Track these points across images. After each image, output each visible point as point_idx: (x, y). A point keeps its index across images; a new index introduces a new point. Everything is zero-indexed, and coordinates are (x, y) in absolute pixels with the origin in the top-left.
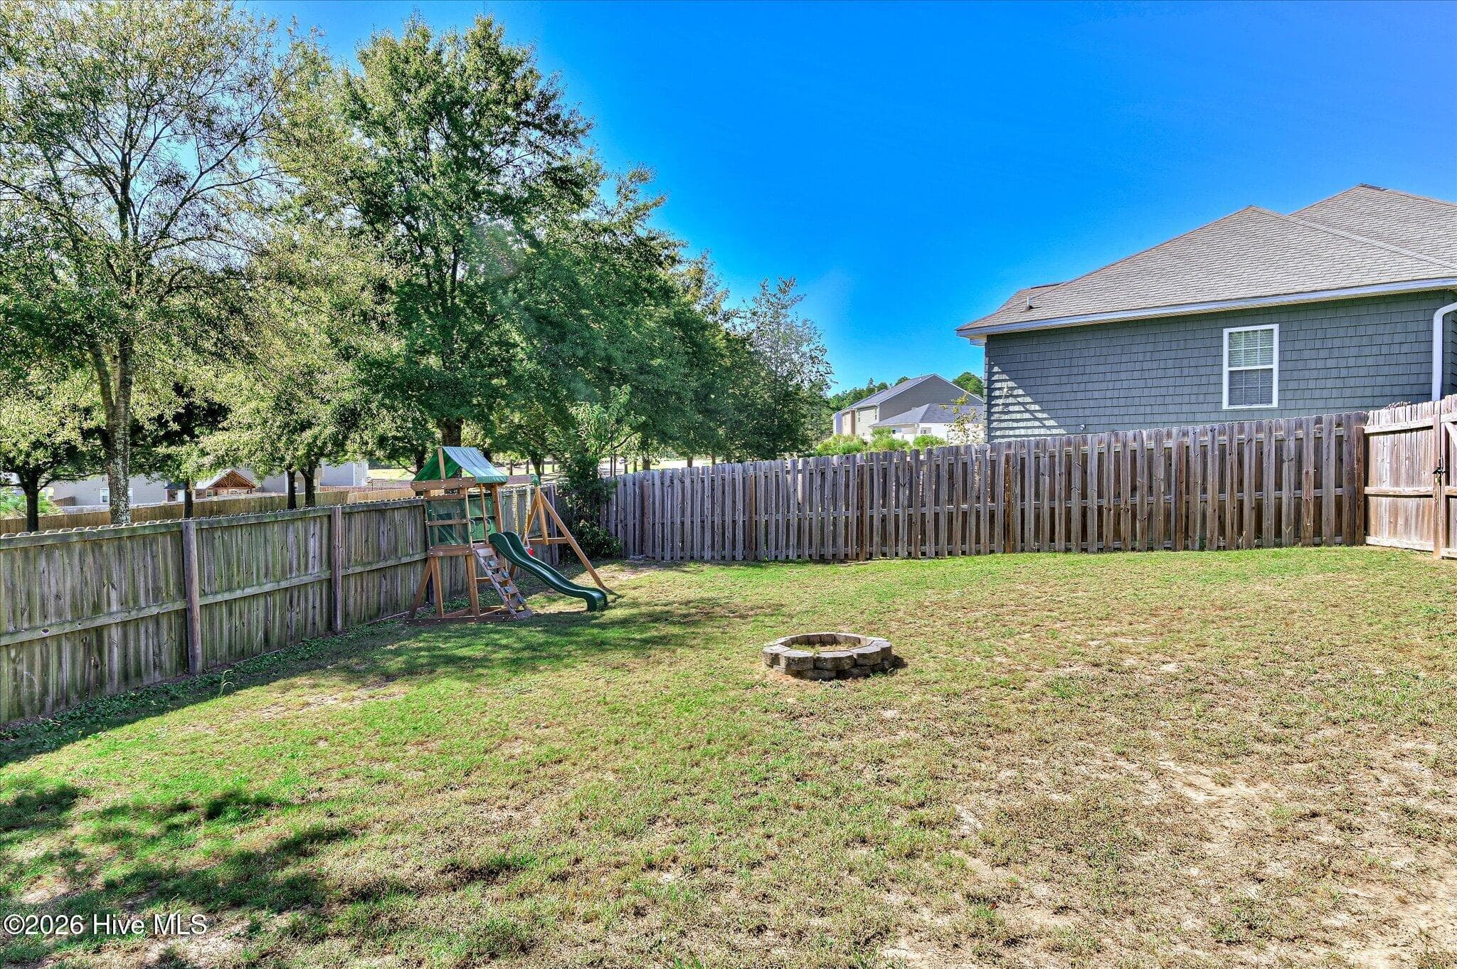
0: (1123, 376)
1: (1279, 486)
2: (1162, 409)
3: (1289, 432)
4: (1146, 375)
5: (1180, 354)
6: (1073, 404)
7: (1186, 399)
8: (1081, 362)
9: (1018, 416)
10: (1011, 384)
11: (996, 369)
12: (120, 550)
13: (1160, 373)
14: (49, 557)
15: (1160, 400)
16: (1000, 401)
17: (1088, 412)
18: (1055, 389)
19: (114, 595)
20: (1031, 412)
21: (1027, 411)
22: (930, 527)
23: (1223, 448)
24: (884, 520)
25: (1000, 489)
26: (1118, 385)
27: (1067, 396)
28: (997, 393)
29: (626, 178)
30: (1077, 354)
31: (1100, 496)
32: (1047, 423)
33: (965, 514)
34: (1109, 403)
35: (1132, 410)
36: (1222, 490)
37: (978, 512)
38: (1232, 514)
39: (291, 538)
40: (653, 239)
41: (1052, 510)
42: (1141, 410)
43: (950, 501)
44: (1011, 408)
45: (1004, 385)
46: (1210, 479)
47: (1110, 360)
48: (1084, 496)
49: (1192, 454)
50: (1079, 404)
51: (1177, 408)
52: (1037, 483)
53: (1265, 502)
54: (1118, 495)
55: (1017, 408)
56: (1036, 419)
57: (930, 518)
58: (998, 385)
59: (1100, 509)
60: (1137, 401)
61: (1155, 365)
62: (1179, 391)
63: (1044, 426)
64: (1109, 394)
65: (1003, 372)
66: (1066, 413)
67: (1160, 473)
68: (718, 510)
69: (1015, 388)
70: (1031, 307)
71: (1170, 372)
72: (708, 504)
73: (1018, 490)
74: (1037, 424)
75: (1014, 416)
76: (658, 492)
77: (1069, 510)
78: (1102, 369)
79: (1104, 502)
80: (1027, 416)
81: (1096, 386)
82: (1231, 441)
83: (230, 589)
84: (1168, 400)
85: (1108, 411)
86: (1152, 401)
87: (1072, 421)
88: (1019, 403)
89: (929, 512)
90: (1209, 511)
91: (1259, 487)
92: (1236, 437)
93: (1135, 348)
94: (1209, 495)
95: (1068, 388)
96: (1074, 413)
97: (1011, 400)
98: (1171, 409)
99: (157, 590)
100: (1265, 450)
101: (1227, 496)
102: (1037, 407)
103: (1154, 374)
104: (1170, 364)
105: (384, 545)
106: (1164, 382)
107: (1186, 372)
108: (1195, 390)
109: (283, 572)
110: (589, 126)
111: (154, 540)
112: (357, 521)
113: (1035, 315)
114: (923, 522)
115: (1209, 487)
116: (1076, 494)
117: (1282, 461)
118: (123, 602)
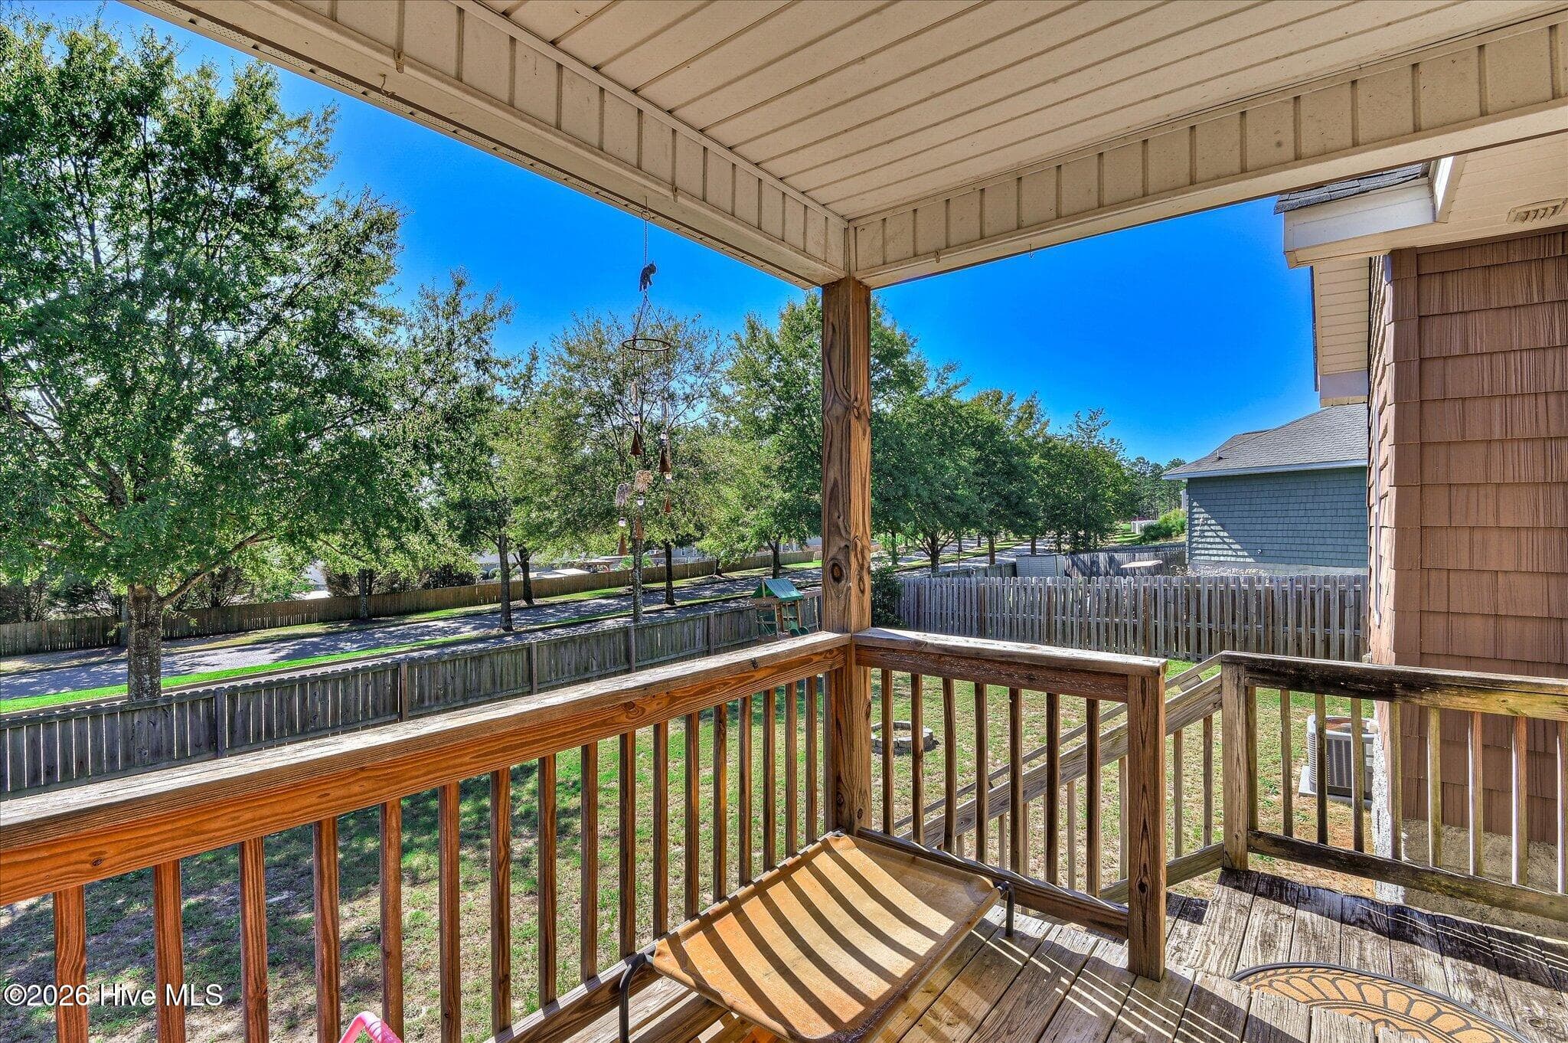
0: (1291, 513)
1: (1342, 625)
2: (1322, 541)
3: (1349, 586)
4: (1309, 513)
5: (1335, 499)
6: (1252, 533)
7: (1341, 534)
8: (1258, 501)
9: (1212, 540)
10: (1206, 516)
11: (1195, 504)
12: (598, 641)
13: (1319, 513)
14: (565, 647)
15: (1320, 534)
16: (1198, 528)
17: (1264, 540)
18: (1238, 521)
19: (594, 663)
20: (1221, 538)
21: (1218, 536)
22: (1094, 631)
23: (1299, 594)
24: (1064, 623)
25: (1140, 611)
26: (1287, 520)
27: (1248, 527)
28: (1196, 522)
29: (941, 371)
30: (1255, 495)
31: (1210, 621)
32: (1233, 547)
33: (1116, 625)
34: (1280, 534)
35: (1298, 541)
36: (1299, 625)
37: (1126, 625)
38: (1307, 644)
39: (686, 629)
40: (961, 407)
41: (1177, 628)
42: (1305, 541)
43: (1107, 615)
44: (1206, 534)
45: (1202, 516)
46: (1290, 616)
47: (1282, 500)
48: (1198, 620)
49: (1276, 597)
50: (1257, 533)
51: (1333, 541)
52: (1166, 608)
53: (1331, 637)
54: (1222, 622)
55: (1210, 534)
56: (1224, 543)
57: (1093, 626)
58: (1196, 516)
59: (1210, 631)
60: (1302, 534)
61: (1316, 506)
62: (1335, 527)
63: (1231, 549)
64: (1280, 527)
65: (1200, 507)
66: (1248, 539)
67: (1253, 609)
68: (962, 608)
69: (1207, 519)
70: (1220, 458)
71: (1328, 513)
72: (956, 604)
73: (1153, 612)
74: (1226, 547)
75: (1208, 540)
76: (927, 593)
77: (1188, 630)
78: (1274, 507)
79: (1213, 626)
80: (1218, 540)
81: (1270, 520)
82: (1305, 588)
83: (652, 658)
84: (1327, 534)
85: (1280, 540)
86: (1314, 534)
87: (1253, 546)
88: (1212, 530)
89: (1093, 621)
90: (1290, 639)
91: (1327, 625)
92: (1310, 586)
93: (1299, 492)
94: (1289, 628)
95: (1248, 520)
96: (1253, 540)
97: (1206, 528)
98: (1329, 541)
99: (615, 660)
100: (1332, 598)
101: (1302, 630)
102: (1226, 534)
103: (1315, 513)
104: (1328, 506)
105: (742, 630)
106: (1323, 520)
107: (1340, 513)
108: (1348, 527)
109: (681, 648)
110: (915, 340)
111: (615, 635)
112: (725, 619)
113: (1222, 465)
114: (1089, 628)
115: (1289, 622)
116: (1193, 618)
117: (1345, 607)
118: (599, 666)
